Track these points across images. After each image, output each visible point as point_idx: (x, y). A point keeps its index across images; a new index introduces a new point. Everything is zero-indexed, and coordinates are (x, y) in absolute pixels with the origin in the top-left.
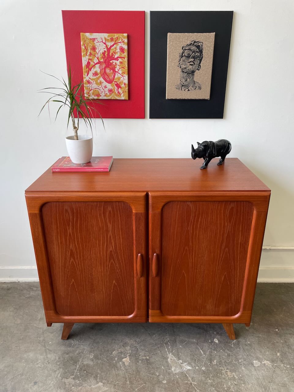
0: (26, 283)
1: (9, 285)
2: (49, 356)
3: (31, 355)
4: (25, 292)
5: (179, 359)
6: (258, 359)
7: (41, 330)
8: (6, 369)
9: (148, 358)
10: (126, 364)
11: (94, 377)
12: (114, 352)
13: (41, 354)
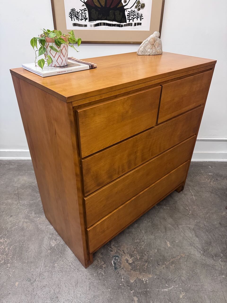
0: (7, 161)
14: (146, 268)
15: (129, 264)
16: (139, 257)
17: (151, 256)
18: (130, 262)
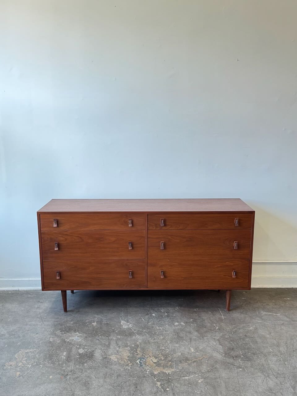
0: (24, 291)
1: (13, 292)
2: (44, 323)
3: (33, 323)
4: (24, 295)
5: (128, 322)
6: (177, 322)
7: (38, 312)
8: (18, 329)
9: (108, 322)
10: (94, 325)
11: (74, 331)
12: (86, 321)
13: (40, 322)
14: (169, 365)
15: (154, 362)
16: (163, 358)
17: (175, 358)
18: (155, 362)
